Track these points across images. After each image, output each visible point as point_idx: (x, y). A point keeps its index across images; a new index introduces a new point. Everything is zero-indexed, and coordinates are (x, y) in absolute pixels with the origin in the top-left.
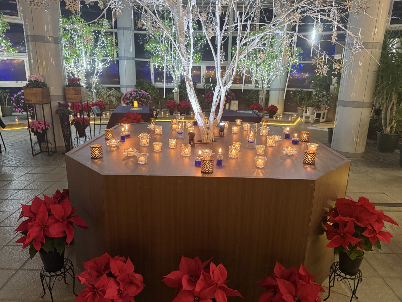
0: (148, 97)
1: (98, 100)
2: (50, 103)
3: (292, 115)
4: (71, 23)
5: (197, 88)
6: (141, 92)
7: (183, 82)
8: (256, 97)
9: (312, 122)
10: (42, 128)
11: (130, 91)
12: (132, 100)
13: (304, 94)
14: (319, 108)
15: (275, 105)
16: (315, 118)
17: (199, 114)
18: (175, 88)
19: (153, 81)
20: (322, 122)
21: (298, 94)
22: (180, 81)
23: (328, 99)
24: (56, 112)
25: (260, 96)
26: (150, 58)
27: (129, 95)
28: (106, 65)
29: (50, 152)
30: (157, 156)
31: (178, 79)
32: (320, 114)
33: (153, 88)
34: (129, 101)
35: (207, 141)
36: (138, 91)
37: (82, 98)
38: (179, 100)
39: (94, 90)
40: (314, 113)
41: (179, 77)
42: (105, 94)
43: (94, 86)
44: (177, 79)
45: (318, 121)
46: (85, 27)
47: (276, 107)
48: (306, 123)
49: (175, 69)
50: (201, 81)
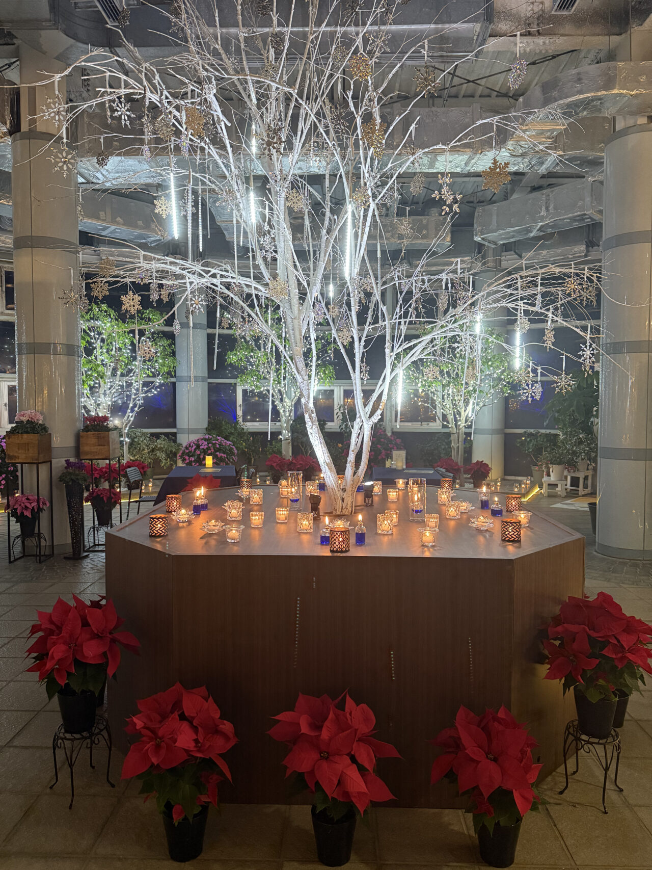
0: (231, 450)
1: (132, 458)
2: (51, 462)
3: (520, 483)
4: (90, 318)
5: (326, 430)
6: (218, 440)
7: (299, 421)
8: (447, 447)
9: (564, 494)
10: (33, 507)
11: (197, 439)
12: (199, 455)
13: (542, 440)
14: (574, 466)
15: (484, 462)
16: (569, 486)
17: (327, 465)
18: (284, 431)
19: (241, 420)
20: (583, 496)
21: (531, 440)
22: (293, 418)
23: (590, 449)
24: (60, 478)
25: (453, 444)
26: (236, 377)
27: (195, 447)
28: (151, 391)
29: (42, 556)
30: (256, 533)
31: (290, 415)
32: (578, 478)
33: (242, 434)
34: (193, 459)
35: (342, 511)
36: (211, 439)
37: (111, 452)
38: (291, 454)
39: (127, 439)
40: (566, 477)
41: (291, 409)
42: (147, 446)
43: (126, 431)
44: (287, 415)
45: (576, 492)
46: (117, 325)
47: (486, 465)
48: (550, 496)
49: (285, 396)
50: (335, 417)
